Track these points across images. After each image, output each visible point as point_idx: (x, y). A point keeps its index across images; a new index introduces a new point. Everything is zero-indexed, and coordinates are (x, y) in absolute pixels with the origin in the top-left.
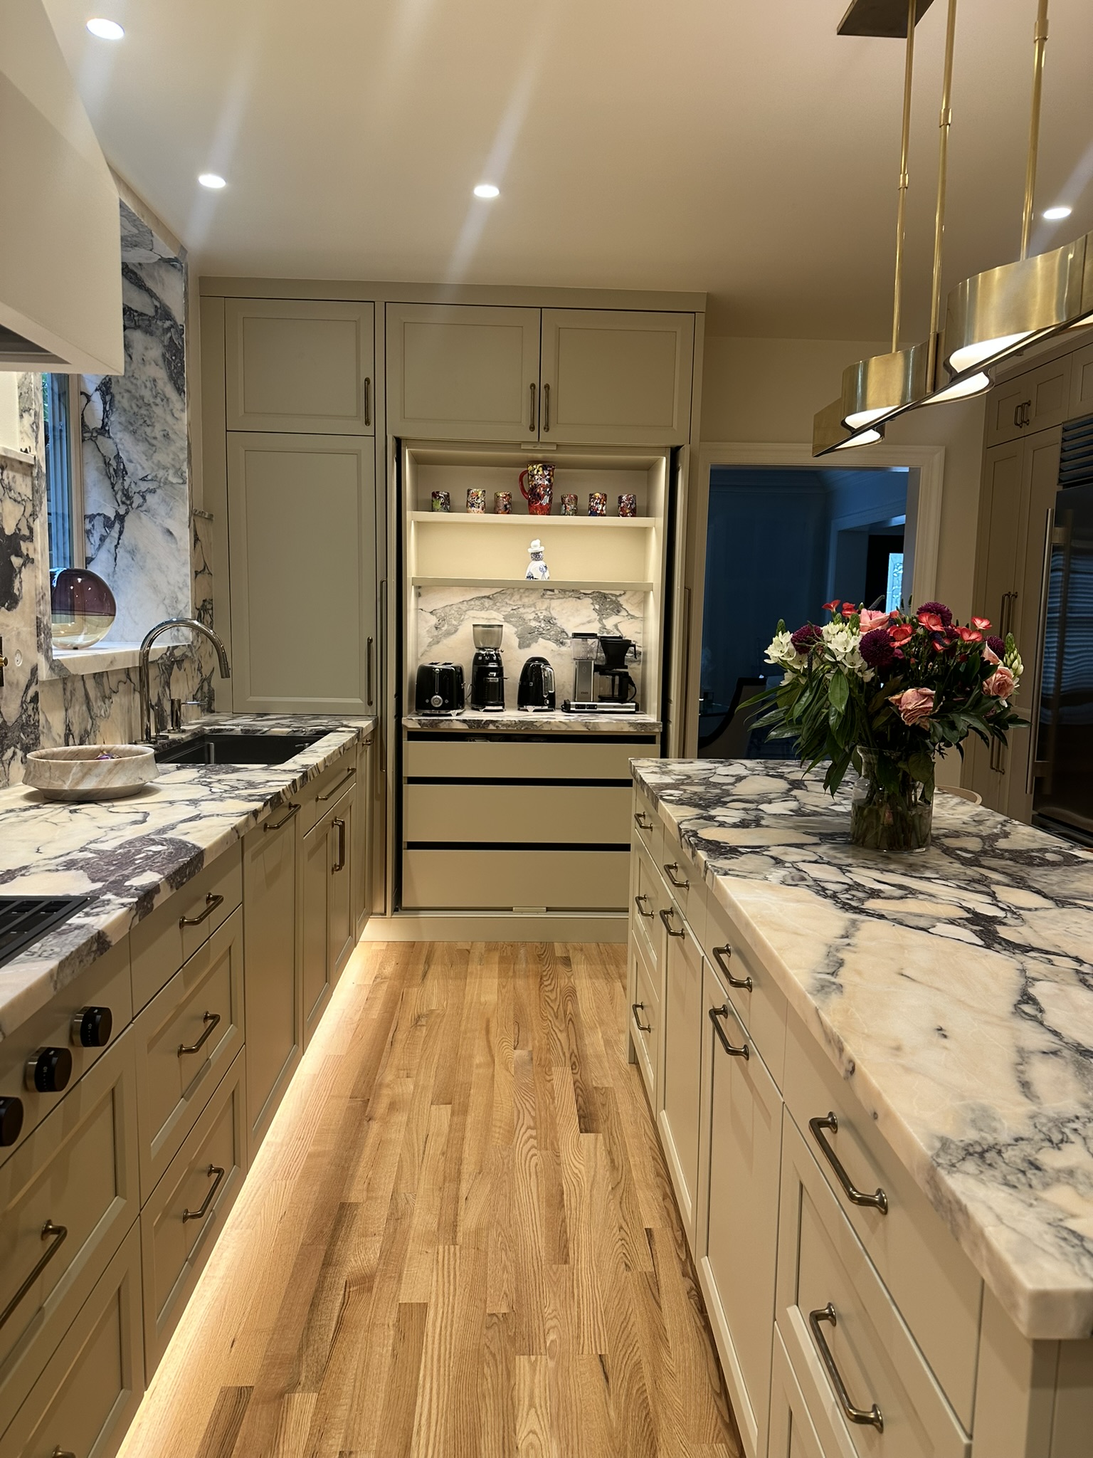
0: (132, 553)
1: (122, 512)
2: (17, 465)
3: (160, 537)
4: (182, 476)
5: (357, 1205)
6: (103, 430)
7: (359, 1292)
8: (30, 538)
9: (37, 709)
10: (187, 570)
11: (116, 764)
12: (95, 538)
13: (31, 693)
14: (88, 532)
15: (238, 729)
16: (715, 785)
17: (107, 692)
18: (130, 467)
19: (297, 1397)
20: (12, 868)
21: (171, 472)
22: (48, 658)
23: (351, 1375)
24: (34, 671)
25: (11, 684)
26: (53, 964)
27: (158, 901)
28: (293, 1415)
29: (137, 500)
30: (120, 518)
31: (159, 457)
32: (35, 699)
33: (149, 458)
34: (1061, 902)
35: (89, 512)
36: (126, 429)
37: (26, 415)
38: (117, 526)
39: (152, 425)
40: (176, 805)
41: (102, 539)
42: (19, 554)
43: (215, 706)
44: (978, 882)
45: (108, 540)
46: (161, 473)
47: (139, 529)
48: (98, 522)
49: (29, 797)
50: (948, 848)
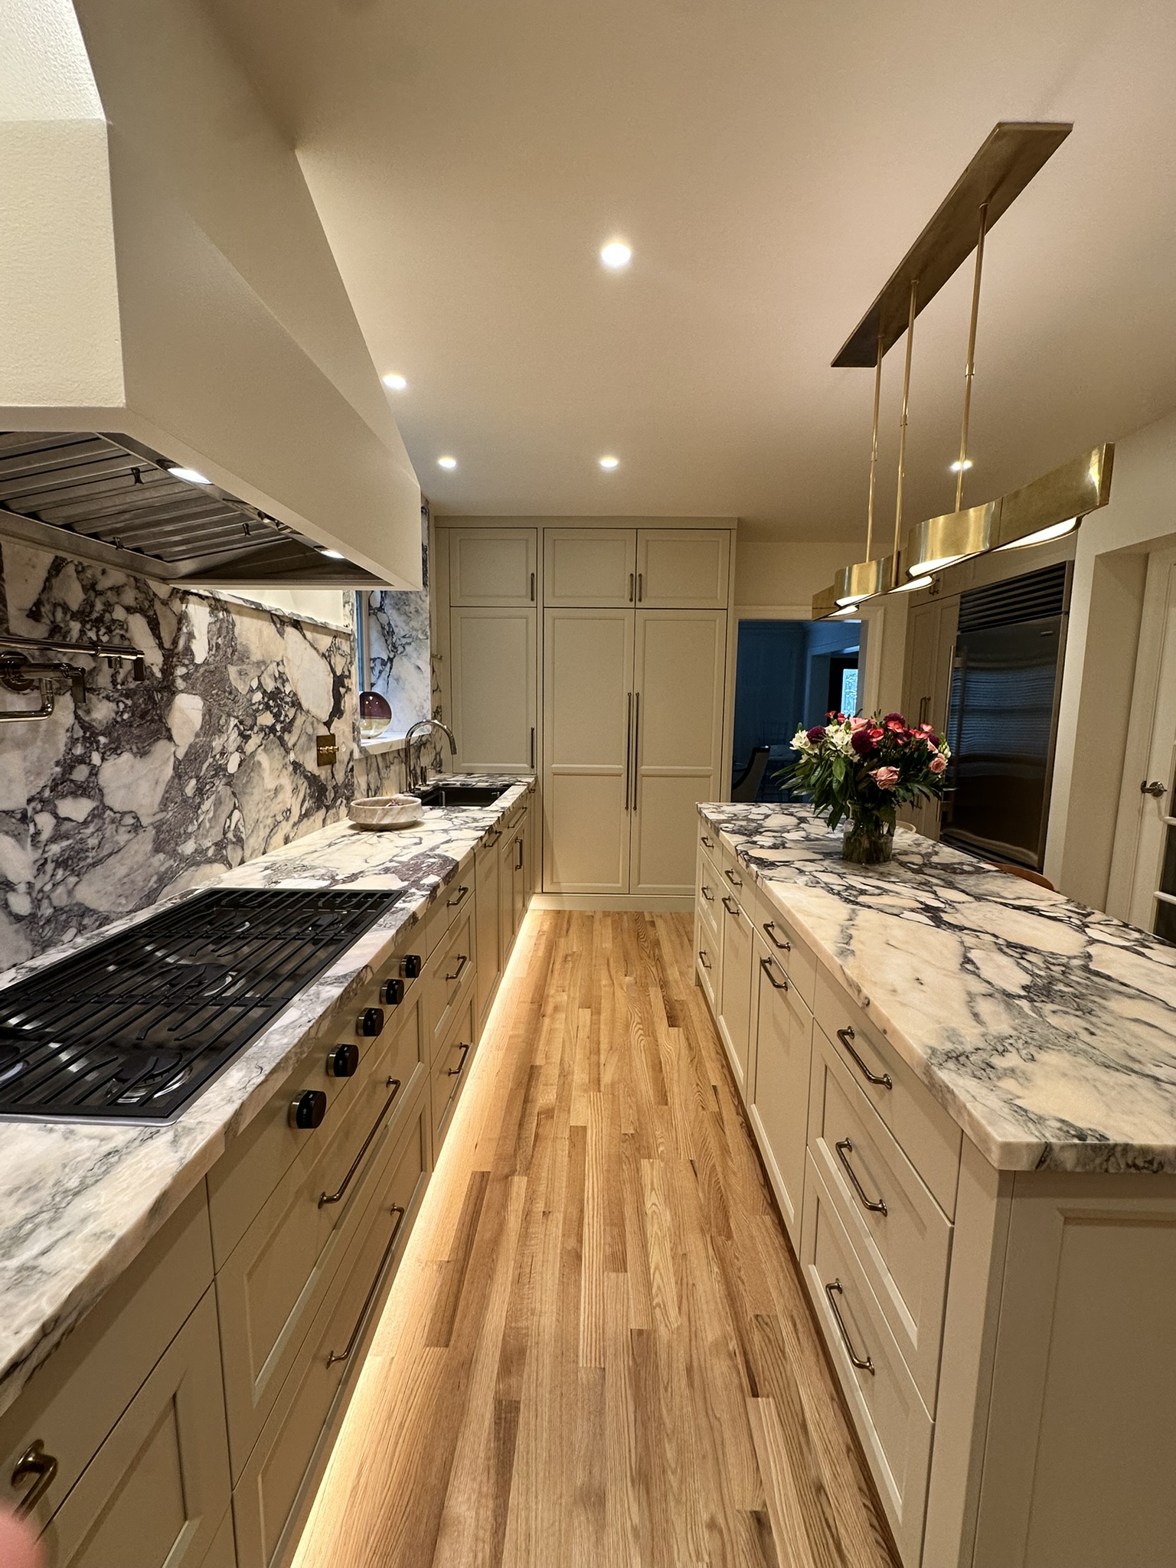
0: (397, 680)
1: (391, 657)
2: (342, 635)
3: (413, 670)
4: (426, 635)
5: (541, 1067)
6: (381, 609)
7: (547, 1118)
8: (349, 677)
9: (353, 776)
10: (429, 689)
11: (402, 809)
12: (376, 672)
13: (350, 766)
14: (372, 668)
15: (458, 783)
16: (753, 820)
17: (388, 764)
18: (396, 630)
19: (516, 1178)
20: (355, 872)
21: (420, 632)
22: (359, 746)
23: (546, 1166)
24: (352, 753)
25: (340, 762)
26: (393, 932)
27: (439, 892)
28: (515, 1189)
29: (400, 649)
30: (391, 660)
31: (412, 623)
32: (352, 770)
33: (407, 624)
34: (978, 898)
35: (373, 657)
36: (394, 608)
37: (347, 605)
38: (389, 665)
39: (409, 605)
40: (436, 833)
41: (380, 672)
42: (343, 687)
43: (443, 769)
44: (925, 884)
45: (383, 673)
46: (414, 633)
47: (402, 667)
48: (378, 662)
49: (352, 827)
50: (902, 862)
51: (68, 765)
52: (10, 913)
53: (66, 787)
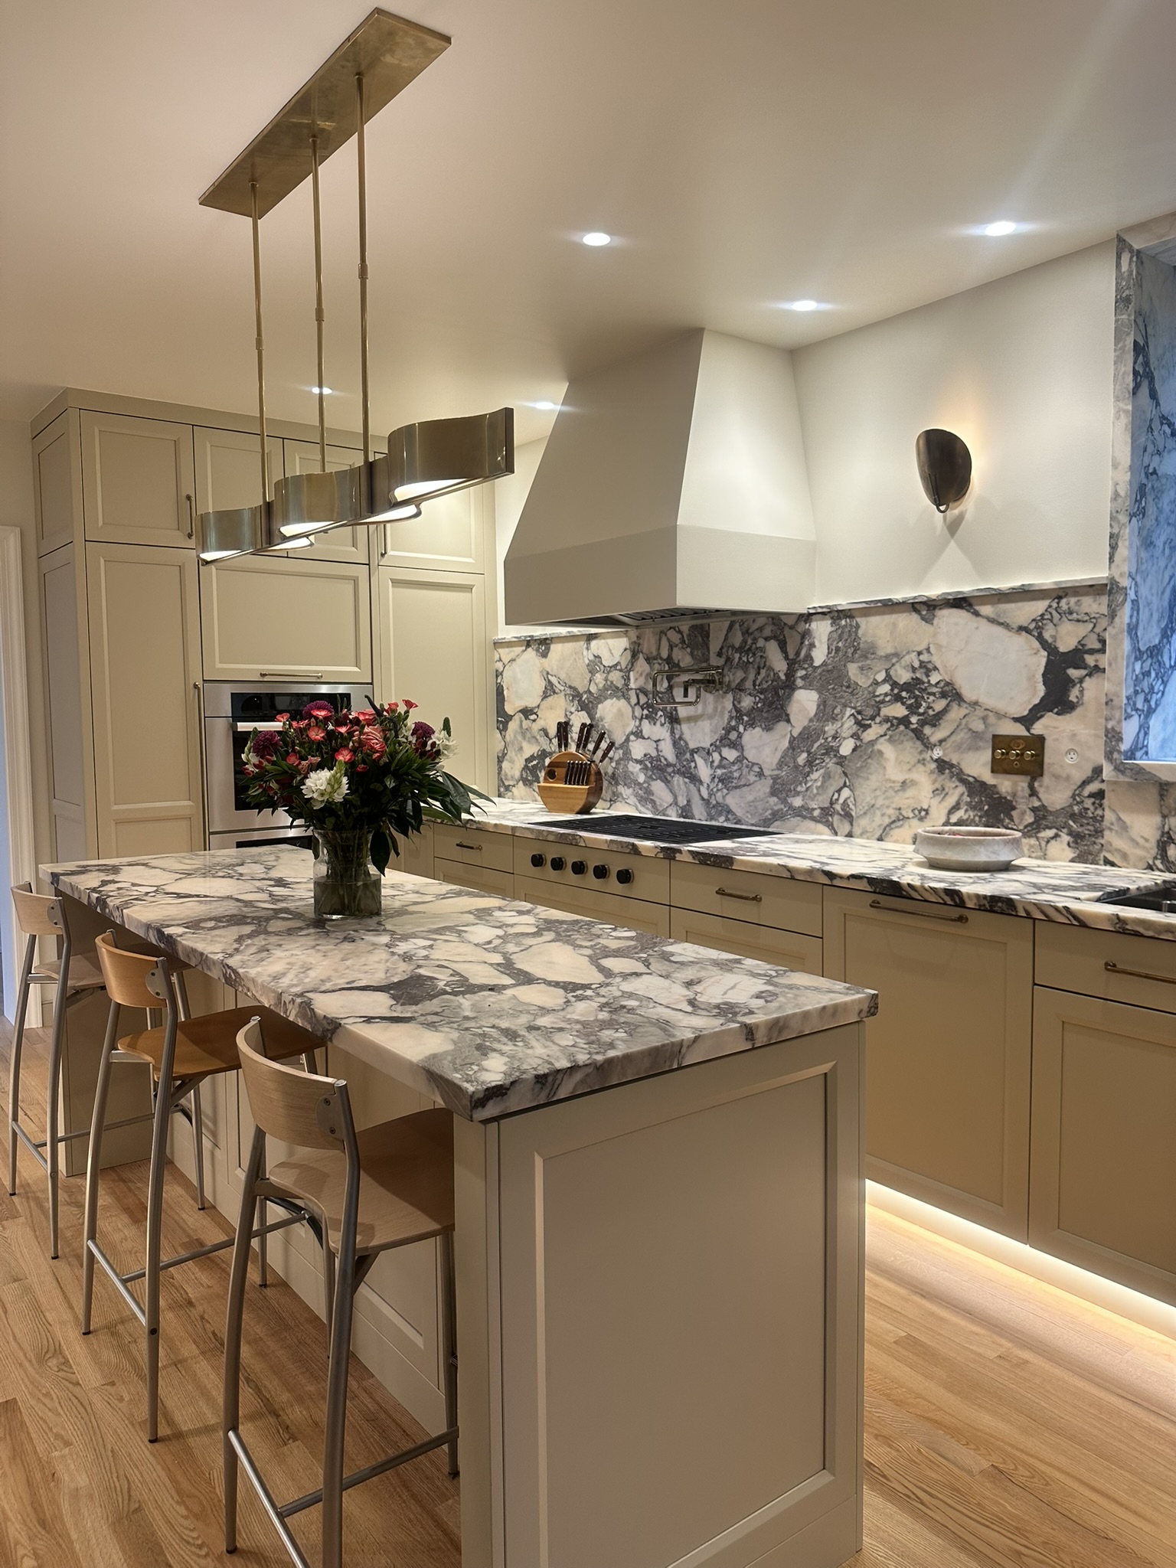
2: (1085, 590)
8: (1101, 651)
9: (1101, 805)
13: (1093, 787)
22: (1111, 759)
25: (1057, 777)
32: (1100, 795)
42: (1080, 664)
50: (299, 919)
51: (729, 730)
52: (700, 795)
53: (726, 742)
